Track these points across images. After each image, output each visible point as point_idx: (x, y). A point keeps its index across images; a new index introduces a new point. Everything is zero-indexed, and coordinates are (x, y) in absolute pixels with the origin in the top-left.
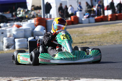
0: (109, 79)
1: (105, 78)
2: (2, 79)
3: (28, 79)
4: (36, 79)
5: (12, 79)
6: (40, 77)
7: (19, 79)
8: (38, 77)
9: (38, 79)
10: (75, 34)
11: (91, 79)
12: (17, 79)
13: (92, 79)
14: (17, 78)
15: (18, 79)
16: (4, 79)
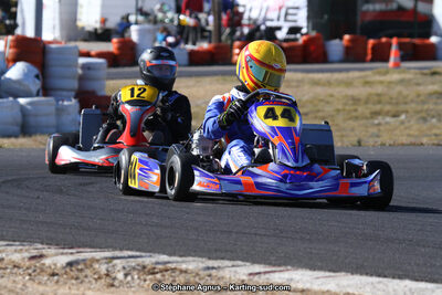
0: (394, 278)
1: (379, 276)
2: (9, 248)
3: (106, 258)
4: (130, 257)
5: (44, 252)
6: (143, 254)
7: (72, 253)
9: (140, 260)
11: (328, 274)
12: (62, 254)
13: (332, 274)
14: (61, 251)
15: (66, 254)
16: (16, 251)
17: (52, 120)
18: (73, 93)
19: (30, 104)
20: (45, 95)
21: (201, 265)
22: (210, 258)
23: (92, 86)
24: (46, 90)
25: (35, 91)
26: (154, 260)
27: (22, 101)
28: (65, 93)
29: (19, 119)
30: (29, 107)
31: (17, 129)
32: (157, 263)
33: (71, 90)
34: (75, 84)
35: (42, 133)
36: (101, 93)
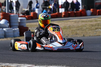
6: (3, 63)
8: (1, 63)
9: (1, 65)
10: (34, 27)
17: (12, 34)
18: (17, 27)
19: (7, 30)
20: (10, 27)
21: (16, 65)
22: (19, 64)
23: (22, 25)
24: (10, 26)
25: (8, 27)
26: (5, 65)
27: (4, 29)
28: (15, 27)
29: (4, 34)
30: (6, 31)
31: (3, 36)
32: (6, 65)
33: (17, 26)
34: (18, 24)
35: (10, 37)
36: (25, 26)
